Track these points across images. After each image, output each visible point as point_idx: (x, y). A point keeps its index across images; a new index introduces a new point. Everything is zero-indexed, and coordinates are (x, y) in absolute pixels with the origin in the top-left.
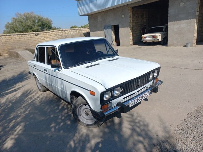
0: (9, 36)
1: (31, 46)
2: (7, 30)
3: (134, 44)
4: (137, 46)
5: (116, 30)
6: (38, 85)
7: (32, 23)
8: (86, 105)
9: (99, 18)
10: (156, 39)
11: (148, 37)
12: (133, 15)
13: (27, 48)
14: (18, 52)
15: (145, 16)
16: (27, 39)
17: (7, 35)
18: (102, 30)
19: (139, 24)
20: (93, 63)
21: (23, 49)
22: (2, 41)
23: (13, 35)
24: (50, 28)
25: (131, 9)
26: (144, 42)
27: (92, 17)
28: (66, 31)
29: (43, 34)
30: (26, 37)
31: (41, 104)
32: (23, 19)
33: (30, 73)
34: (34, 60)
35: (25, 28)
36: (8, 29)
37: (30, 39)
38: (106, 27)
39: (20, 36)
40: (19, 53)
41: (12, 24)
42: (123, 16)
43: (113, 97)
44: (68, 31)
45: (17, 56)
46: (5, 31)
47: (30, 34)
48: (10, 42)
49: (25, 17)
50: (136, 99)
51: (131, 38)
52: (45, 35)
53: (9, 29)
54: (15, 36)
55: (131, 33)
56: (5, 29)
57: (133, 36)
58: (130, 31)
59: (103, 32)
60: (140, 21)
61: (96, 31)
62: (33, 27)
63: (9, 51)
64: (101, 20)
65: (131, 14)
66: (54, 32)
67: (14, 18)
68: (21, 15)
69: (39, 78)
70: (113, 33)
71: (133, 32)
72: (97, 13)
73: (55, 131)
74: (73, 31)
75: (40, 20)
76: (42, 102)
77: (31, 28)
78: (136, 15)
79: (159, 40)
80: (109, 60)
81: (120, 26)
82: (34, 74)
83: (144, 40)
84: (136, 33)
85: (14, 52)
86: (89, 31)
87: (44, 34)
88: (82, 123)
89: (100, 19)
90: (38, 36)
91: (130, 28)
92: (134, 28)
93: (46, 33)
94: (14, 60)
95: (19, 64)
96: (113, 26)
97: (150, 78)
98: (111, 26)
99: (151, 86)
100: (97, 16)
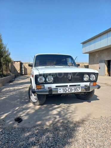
9: (96, 55)
27: (92, 54)
38: (101, 62)
43: (46, 82)
59: (98, 65)
64: (98, 56)
70: (106, 66)
72: (96, 52)
89: (97, 56)
97: (85, 79)
98: (105, 61)
99: (86, 86)
100: (95, 54)
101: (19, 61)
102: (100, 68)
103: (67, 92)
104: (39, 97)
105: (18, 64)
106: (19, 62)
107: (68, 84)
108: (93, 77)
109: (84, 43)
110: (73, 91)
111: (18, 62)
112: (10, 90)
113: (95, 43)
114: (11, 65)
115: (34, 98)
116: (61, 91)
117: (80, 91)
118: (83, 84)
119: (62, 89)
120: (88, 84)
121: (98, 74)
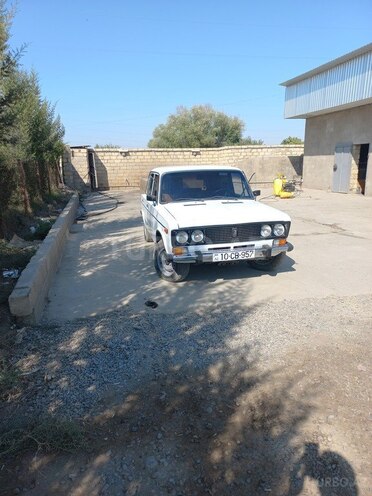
2: (155, 140)
7: (202, 129)
9: (328, 125)
16: (177, 160)
17: (145, 151)
18: (329, 154)
24: (236, 140)
27: (314, 121)
29: (207, 153)
30: (175, 157)
36: (156, 137)
37: (181, 160)
38: (340, 148)
39: (167, 153)
41: (167, 128)
44: (260, 150)
46: (151, 141)
47: (184, 151)
49: (192, 115)
52: (211, 156)
53: (159, 138)
56: (152, 137)
59: (332, 157)
61: (318, 154)
64: (332, 129)
66: (230, 151)
67: (172, 117)
68: (186, 111)
70: (353, 162)
72: (327, 114)
81: (371, 147)
86: (303, 153)
87: (210, 153)
89: (330, 128)
90: (198, 156)
93: (213, 150)
96: (357, 145)
97: (264, 234)
98: (352, 146)
99: (264, 247)
100: (325, 121)
101: (84, 148)
102: (335, 169)
103: (229, 259)
104: (178, 267)
105: (80, 154)
106: (85, 151)
107: (232, 245)
108: (280, 230)
109: (289, 84)
110: (240, 258)
111: (82, 150)
112: (100, 246)
113: (325, 86)
114: (65, 160)
115: (167, 269)
116: (217, 258)
117: (253, 256)
118: (259, 244)
119: (220, 255)
120: (269, 243)
121: (289, 223)
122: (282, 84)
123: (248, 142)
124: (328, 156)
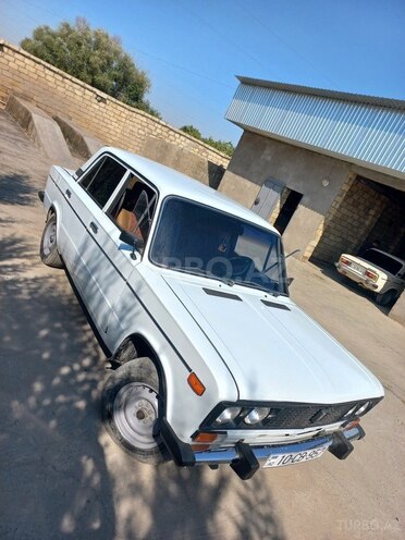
0: (33, 63)
1: (70, 118)
2: (33, 41)
3: (313, 260)
4: (317, 270)
5: (291, 203)
6: (47, 240)
7: (101, 62)
8: (151, 391)
9: (267, 152)
10: (372, 282)
11: (356, 266)
12: (350, 194)
13: (59, 116)
14: (34, 116)
15: (372, 212)
16: (72, 95)
17: (29, 58)
18: (256, 183)
19: (349, 221)
20: (225, 288)
21: (48, 113)
22: (11, 64)
23: (45, 66)
24: (136, 98)
25: (354, 178)
26: (340, 271)
28: (171, 133)
29: (115, 106)
30: (71, 89)
31: (33, 299)
32: (89, 41)
33: (42, 196)
34: (76, 177)
35: (80, 62)
36: (37, 39)
37: (78, 98)
38: (270, 182)
39: (61, 78)
40: (36, 118)
41: (54, 36)
42: (326, 183)
43: (239, 423)
44: (177, 135)
45: (26, 122)
47: (85, 88)
48: (27, 78)
49: (93, 39)
50: (287, 455)
51: (315, 243)
52: (118, 113)
54: (47, 71)
55: (320, 233)
57: (320, 242)
58: (321, 226)
59: (257, 188)
60: (356, 217)
61: (243, 176)
62: (100, 71)
63: (12, 99)
64: (269, 158)
65: (346, 188)
66: (145, 119)
67: (67, 26)
68: (88, 29)
69: (61, 229)
70: (278, 204)
71: (326, 231)
73: (34, 411)
74: (188, 141)
75: (125, 66)
76: (36, 296)
77: (92, 73)
78: (355, 197)
79: (376, 287)
80: (265, 299)
81: (304, 199)
82: (52, 209)
83: (342, 268)
84: (332, 237)
85: (24, 108)
86: (226, 165)
87: (119, 108)
88: (115, 429)
89: (267, 155)
90: (102, 104)
91: (326, 219)
92: (333, 225)
93: (122, 109)
94: (12, 128)
95: (20, 144)
96: (289, 189)
98: (285, 187)
100: (265, 144)
102: (256, 203)
109: (246, 81)
116: (274, 462)
122: (238, 77)
123: (146, 108)
124: (254, 185)
